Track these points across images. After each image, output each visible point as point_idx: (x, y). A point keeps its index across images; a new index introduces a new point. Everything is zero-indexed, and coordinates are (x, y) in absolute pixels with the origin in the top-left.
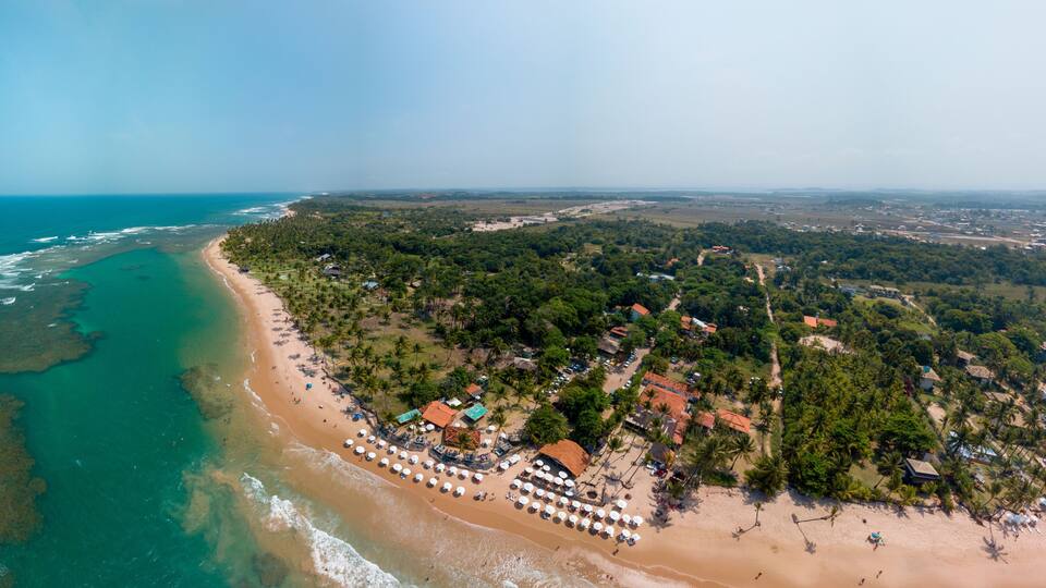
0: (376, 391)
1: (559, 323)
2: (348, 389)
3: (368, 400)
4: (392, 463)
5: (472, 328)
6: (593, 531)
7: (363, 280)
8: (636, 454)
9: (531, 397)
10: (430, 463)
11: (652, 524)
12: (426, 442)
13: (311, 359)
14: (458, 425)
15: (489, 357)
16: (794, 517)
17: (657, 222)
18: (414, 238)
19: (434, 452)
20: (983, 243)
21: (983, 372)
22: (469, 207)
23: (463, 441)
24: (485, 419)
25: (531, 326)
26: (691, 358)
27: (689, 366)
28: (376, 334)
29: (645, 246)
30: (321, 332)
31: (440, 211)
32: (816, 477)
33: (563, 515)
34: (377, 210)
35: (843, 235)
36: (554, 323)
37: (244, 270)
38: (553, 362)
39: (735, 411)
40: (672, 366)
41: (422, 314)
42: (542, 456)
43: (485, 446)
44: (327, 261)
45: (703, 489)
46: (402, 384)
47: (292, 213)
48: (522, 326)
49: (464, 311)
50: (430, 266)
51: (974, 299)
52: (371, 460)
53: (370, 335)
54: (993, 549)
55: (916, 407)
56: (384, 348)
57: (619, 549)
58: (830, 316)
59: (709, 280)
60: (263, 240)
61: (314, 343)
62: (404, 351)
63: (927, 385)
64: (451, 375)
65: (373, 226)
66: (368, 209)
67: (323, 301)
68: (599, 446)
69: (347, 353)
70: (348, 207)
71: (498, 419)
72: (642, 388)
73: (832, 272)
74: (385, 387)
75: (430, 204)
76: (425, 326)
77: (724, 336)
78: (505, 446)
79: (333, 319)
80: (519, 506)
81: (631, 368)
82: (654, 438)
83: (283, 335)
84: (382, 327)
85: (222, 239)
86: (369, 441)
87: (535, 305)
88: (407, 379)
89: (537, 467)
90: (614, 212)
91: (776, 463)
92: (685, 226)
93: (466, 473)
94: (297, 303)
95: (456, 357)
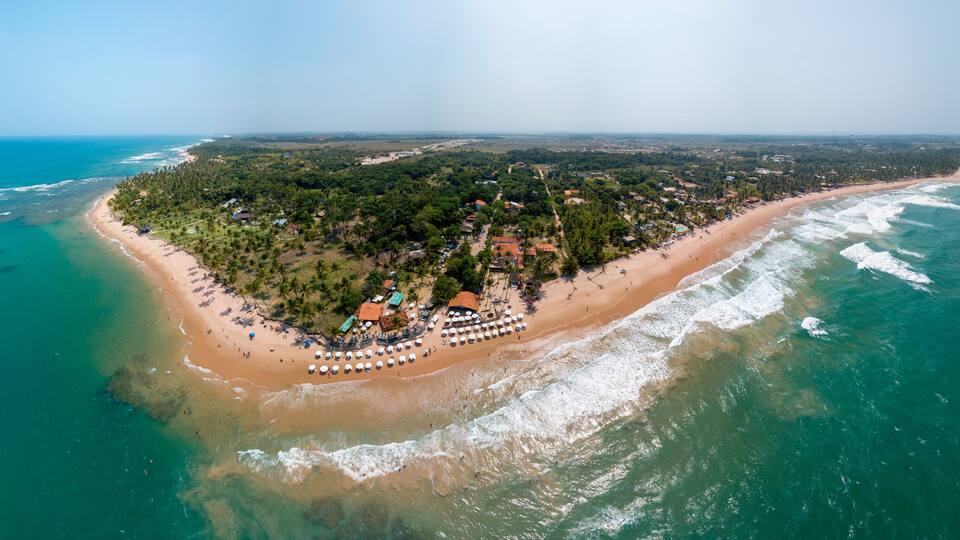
0: (313, 315)
1: (433, 221)
2: (288, 323)
3: (310, 325)
4: (354, 365)
5: (373, 239)
6: (502, 335)
7: (273, 218)
8: (503, 283)
9: (429, 275)
10: (381, 349)
11: (528, 314)
12: (370, 336)
13: (243, 309)
14: (387, 314)
15: (392, 257)
16: (589, 279)
17: (484, 151)
18: (314, 175)
19: (380, 341)
20: (633, 152)
21: (641, 198)
22: (358, 146)
23: (396, 323)
24: (405, 301)
25: (415, 227)
26: (514, 223)
27: (514, 228)
28: (296, 265)
29: (478, 166)
30: (244, 278)
31: (334, 150)
32: (590, 258)
33: (481, 335)
34: (280, 151)
35: (578, 152)
36: (430, 222)
37: (143, 231)
38: (436, 248)
39: (544, 243)
40: (505, 230)
41: (331, 238)
42: (451, 309)
43: (412, 319)
44: (235, 206)
45: (543, 285)
46: (333, 301)
47: (192, 158)
48: (409, 230)
49: (364, 228)
50: (330, 197)
51: (632, 173)
52: (336, 372)
53: (291, 267)
54: (664, 256)
55: (620, 218)
56: (306, 276)
57: (520, 335)
58: (576, 189)
59: (516, 180)
60: (161, 192)
61: (241, 291)
62: (324, 272)
63: (621, 208)
64: (367, 279)
65: (275, 166)
66: (270, 151)
67: (238, 247)
68: (482, 288)
69: (276, 291)
70: (251, 149)
71: (413, 297)
72: (493, 247)
73: (574, 169)
74: (320, 308)
75: (326, 145)
76: (336, 247)
77: (528, 207)
78: (425, 313)
79: (252, 263)
80: (453, 345)
81: (484, 237)
82: (508, 271)
83: (207, 294)
84: (300, 258)
85: (111, 195)
86: (327, 359)
87: (414, 213)
88: (335, 294)
89: (451, 316)
90: (458, 147)
91: (571, 259)
92: (500, 153)
93: (409, 343)
94: (212, 256)
95: (367, 264)
